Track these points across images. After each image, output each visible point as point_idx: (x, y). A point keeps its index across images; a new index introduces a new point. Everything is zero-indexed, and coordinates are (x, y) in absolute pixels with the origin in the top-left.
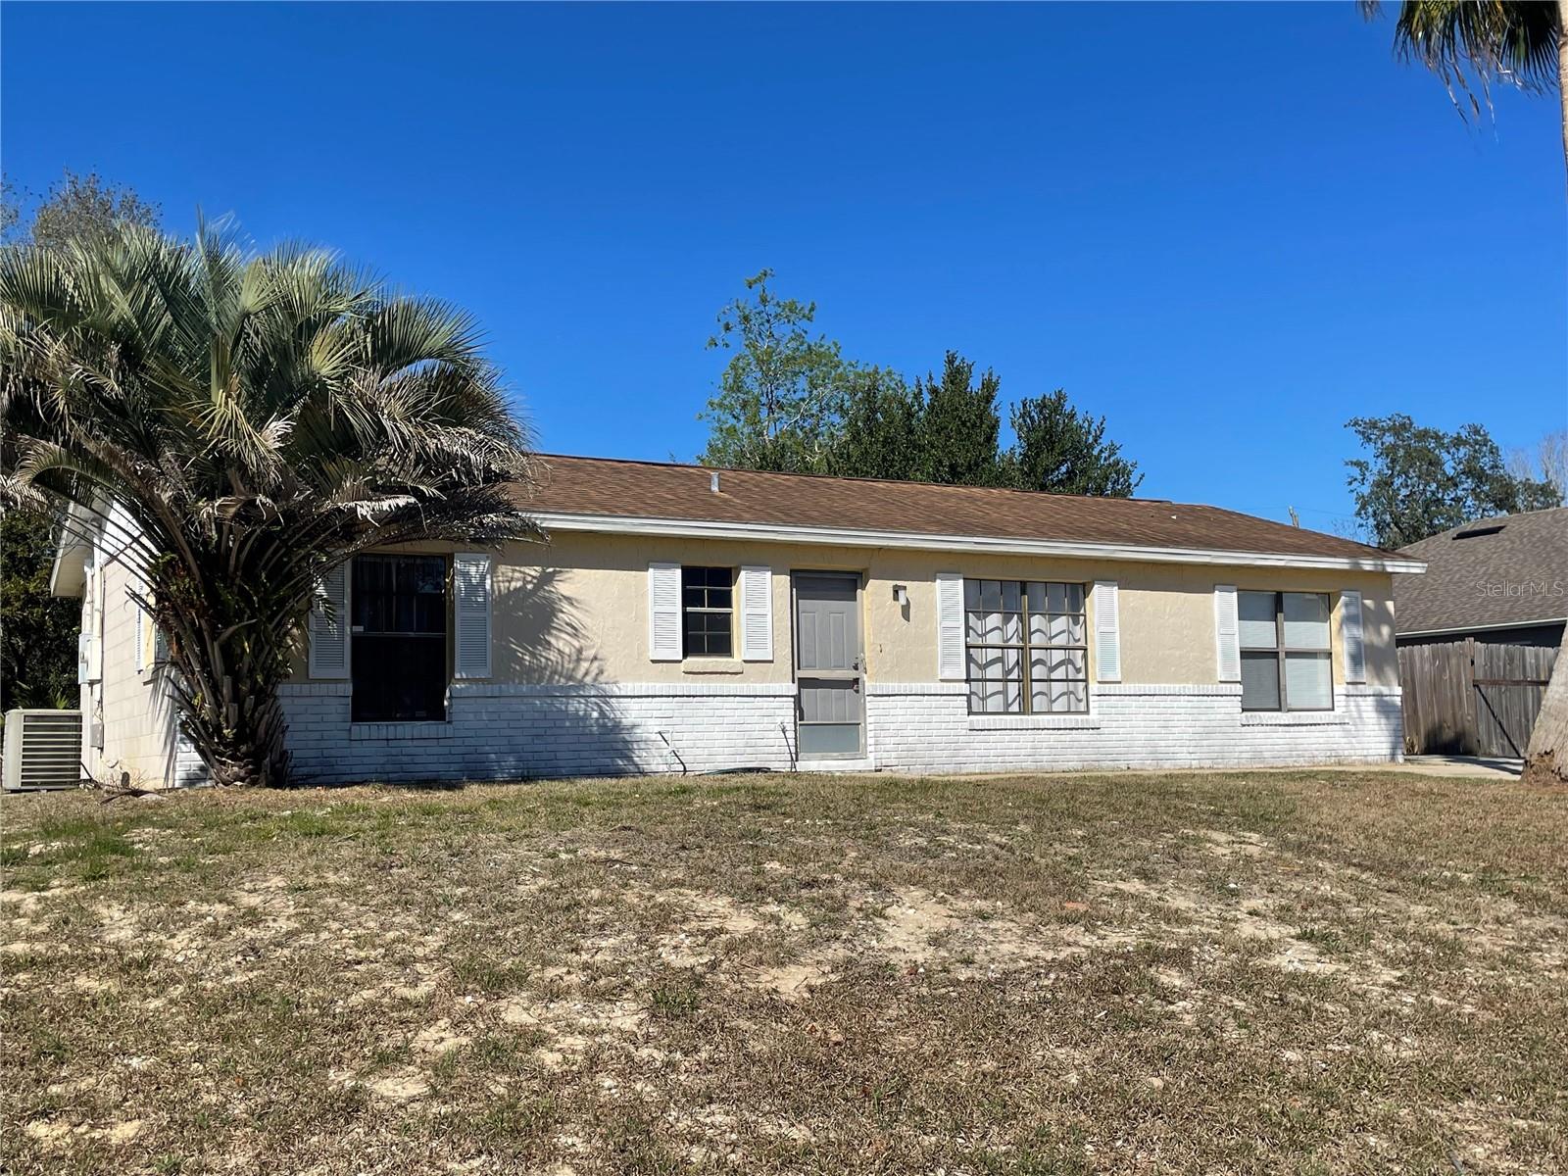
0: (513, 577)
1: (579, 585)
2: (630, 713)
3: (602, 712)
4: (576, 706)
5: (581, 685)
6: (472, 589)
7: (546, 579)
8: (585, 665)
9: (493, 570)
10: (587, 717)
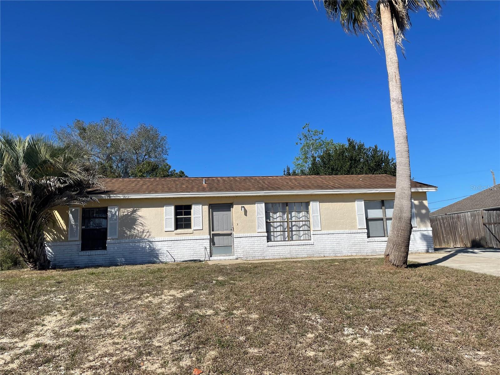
0: (125, 211)
1: (144, 213)
2: (158, 246)
3: (150, 246)
4: (143, 245)
5: (144, 239)
6: (113, 215)
7: (134, 211)
8: (145, 234)
9: (119, 210)
10: (146, 247)
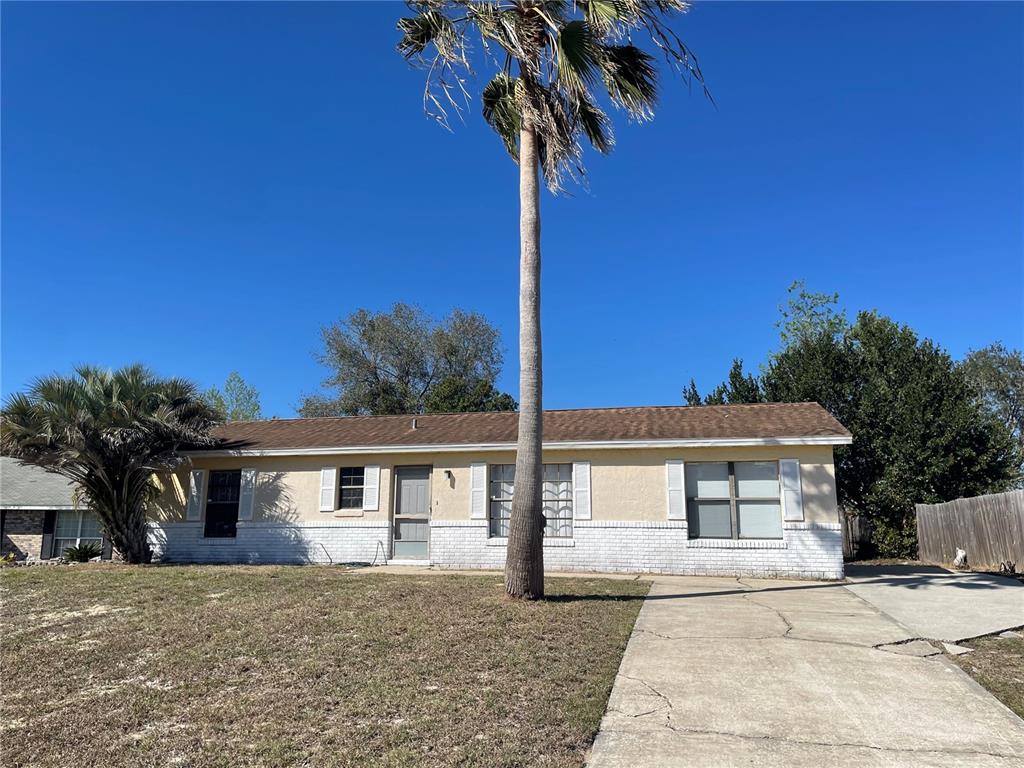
0: (265, 477)
1: (293, 480)
2: (308, 535)
3: (296, 535)
4: (286, 532)
5: (288, 523)
6: (248, 483)
7: (278, 477)
8: (290, 515)
9: (257, 475)
10: (289, 537)
